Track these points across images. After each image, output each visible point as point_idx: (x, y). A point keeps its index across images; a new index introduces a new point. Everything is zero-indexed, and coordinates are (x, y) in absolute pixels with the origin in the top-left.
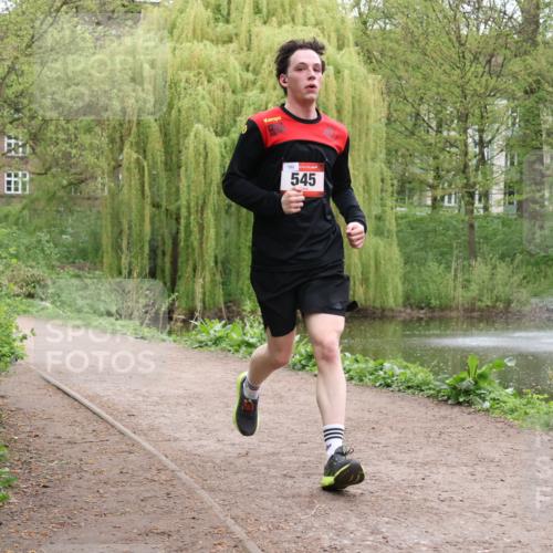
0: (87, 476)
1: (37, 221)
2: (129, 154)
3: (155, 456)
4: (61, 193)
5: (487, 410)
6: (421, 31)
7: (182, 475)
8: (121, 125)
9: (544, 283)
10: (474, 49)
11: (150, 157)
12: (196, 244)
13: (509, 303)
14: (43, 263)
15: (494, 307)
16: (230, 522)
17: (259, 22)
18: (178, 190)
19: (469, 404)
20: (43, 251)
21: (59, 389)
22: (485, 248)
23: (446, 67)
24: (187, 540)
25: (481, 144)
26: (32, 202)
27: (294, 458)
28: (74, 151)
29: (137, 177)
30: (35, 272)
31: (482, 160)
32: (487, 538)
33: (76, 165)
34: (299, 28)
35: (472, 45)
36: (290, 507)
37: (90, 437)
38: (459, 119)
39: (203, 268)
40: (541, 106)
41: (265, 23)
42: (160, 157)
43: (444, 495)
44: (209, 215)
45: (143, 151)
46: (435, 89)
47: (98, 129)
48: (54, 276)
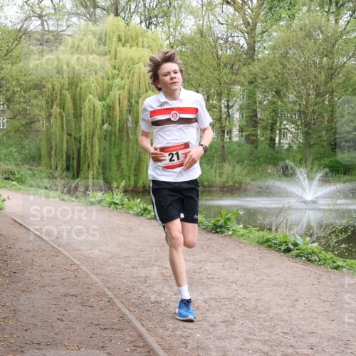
0: (35, 267)
1: (10, 142)
2: (56, 109)
3: (68, 258)
4: (22, 128)
5: (230, 236)
6: (199, 52)
7: (82, 267)
8: (52, 95)
9: (258, 174)
10: (225, 62)
11: (66, 111)
12: (89, 154)
13: (240, 184)
14: (13, 162)
15: (234, 186)
16: (106, 289)
17: (120, 45)
18: (80, 127)
19: (222, 232)
20: (13, 156)
21: (21, 225)
23: (212, 70)
24: (85, 299)
25: (228, 107)
26: (8, 132)
27: (137, 259)
28: (28, 107)
29: (60, 120)
30: (9, 167)
31: (229, 115)
32: (230, 296)
33: (29, 114)
34: (140, 49)
35: (223, 59)
36: (135, 282)
37: (37, 248)
38: (218, 95)
39: (93, 165)
40: (256, 89)
41: (123, 46)
42: (71, 111)
43: (210, 276)
44: (96, 140)
45: (63, 108)
46: (206, 81)
47: (40, 97)
48: (18, 169)
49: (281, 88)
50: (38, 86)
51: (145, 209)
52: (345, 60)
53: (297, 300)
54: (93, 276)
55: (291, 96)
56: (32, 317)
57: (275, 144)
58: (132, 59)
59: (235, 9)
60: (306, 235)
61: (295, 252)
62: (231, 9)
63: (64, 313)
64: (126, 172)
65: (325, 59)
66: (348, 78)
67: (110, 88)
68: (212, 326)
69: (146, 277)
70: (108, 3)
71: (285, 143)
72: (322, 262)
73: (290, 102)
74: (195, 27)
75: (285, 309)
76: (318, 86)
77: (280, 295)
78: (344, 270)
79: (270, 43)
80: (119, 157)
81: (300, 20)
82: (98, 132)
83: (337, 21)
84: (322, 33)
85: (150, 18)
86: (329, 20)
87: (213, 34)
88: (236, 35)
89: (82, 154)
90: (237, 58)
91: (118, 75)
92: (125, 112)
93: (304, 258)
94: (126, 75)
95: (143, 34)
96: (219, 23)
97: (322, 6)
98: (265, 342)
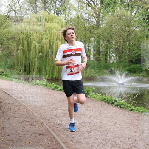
0: (12, 110)
1: (2, 60)
2: (20, 47)
4: (7, 55)
5: (90, 97)
6: (77, 25)
7: (31, 110)
8: (19, 41)
9: (101, 73)
10: (88, 29)
12: (34, 65)
13: (94, 77)
14: (3, 68)
15: (91, 78)
16: (40, 119)
17: (46, 22)
18: (30, 54)
20: (3, 66)
21: (6, 93)
22: (90, 66)
23: (82, 32)
24: (32, 123)
25: (89, 46)
26: (1, 56)
27: (53, 107)
28: (9, 46)
29: (22, 52)
30: (1, 70)
31: (89, 50)
32: (89, 121)
33: (10, 49)
34: (54, 23)
35: (87, 28)
36: (52, 116)
37: (13, 103)
38: (85, 42)
39: (35, 69)
40: (100, 40)
41: (47, 22)
42: (27, 48)
43: (82, 114)
44: (36, 59)
45: (23, 47)
46: (80, 36)
47: (14, 42)
48: (5, 71)
49: (110, 39)
50: (13, 38)
51: (56, 87)
52: (135, 28)
53: (116, 123)
54: (35, 114)
55: (113, 42)
56: (11, 130)
57: (107, 61)
58: (51, 27)
59: (91, 8)
60: (120, 97)
61: (115, 104)
62: (90, 8)
63: (23, 128)
64: (48, 72)
65: (127, 28)
66: (136, 36)
67: (42, 39)
68: (82, 133)
69: (56, 114)
70: (42, 5)
71: (111, 61)
72: (126, 108)
73: (113, 45)
74: (76, 15)
75: (112, 126)
76: (124, 38)
77: (110, 121)
78: (135, 111)
79: (105, 22)
80: (45, 66)
81: (117, 12)
82: (37, 56)
83: (131, 13)
84: (126, 17)
85: (58, 11)
86: (128, 13)
87: (83, 18)
88: (92, 18)
89: (31, 65)
90: (93, 27)
91: (45, 34)
92: (48, 48)
93: (119, 106)
94: (49, 34)
95: (55, 18)
96: (85, 13)
97: (125, 7)
98: (103, 140)
